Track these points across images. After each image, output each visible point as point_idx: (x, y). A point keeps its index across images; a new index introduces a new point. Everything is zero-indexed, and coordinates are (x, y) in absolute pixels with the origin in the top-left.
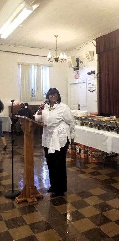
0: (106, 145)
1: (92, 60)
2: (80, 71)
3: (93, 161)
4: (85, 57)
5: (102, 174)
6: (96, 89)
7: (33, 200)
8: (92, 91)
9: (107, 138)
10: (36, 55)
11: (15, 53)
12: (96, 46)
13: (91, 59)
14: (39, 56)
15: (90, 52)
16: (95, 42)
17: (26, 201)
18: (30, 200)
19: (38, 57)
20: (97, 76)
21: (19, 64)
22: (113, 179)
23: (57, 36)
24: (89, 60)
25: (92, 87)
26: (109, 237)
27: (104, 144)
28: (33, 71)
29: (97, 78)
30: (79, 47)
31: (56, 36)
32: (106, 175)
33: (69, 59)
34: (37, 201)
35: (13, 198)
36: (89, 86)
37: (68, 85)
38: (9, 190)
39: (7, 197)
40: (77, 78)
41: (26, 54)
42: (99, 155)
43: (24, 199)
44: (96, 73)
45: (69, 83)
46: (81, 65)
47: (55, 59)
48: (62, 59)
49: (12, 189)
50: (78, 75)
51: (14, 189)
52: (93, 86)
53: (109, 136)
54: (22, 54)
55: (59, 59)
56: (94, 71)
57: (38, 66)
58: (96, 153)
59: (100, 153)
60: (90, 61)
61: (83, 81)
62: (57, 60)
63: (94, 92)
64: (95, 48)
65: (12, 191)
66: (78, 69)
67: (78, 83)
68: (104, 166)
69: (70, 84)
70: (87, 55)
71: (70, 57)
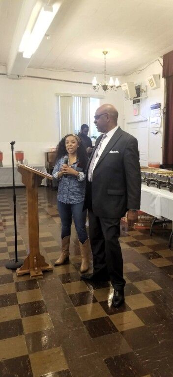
0: (154, 208)
1: (158, 87)
2: (142, 104)
3: (138, 228)
4: (148, 83)
5: (144, 245)
6: (162, 130)
7: (37, 273)
8: (156, 133)
9: (155, 198)
10: (80, 83)
11: (50, 79)
12: (164, 66)
13: (155, 86)
14: (84, 83)
15: (154, 76)
16: (162, 60)
17: (29, 274)
18: (33, 273)
19: (82, 84)
20: (163, 111)
21: (57, 95)
22: (156, 253)
23: (107, 53)
24: (152, 88)
25: (156, 126)
26: (118, 331)
27: (152, 205)
28: (77, 105)
29: (164, 113)
30: (140, 69)
31: (105, 53)
32: (149, 246)
33: (125, 87)
34: (42, 275)
35: (14, 269)
36: (151, 126)
37: (126, 124)
38: (12, 259)
39: (8, 268)
40: (137, 114)
41: (65, 81)
42: (147, 220)
43: (26, 271)
44: (162, 107)
45: (126, 121)
46: (143, 95)
47: (103, 86)
48: (112, 87)
49: (15, 258)
50: (139, 111)
51: (18, 258)
52: (158, 126)
53: (157, 195)
54: (60, 80)
55: (109, 87)
56: (160, 104)
57: (84, 98)
58: (143, 217)
59: (148, 218)
60: (155, 89)
61: (144, 119)
62: (105, 88)
63: (159, 134)
64: (161, 69)
65: (15, 261)
66: (139, 101)
67: (139, 122)
68: (151, 235)
69: (128, 123)
70: (150, 80)
71: (126, 84)
